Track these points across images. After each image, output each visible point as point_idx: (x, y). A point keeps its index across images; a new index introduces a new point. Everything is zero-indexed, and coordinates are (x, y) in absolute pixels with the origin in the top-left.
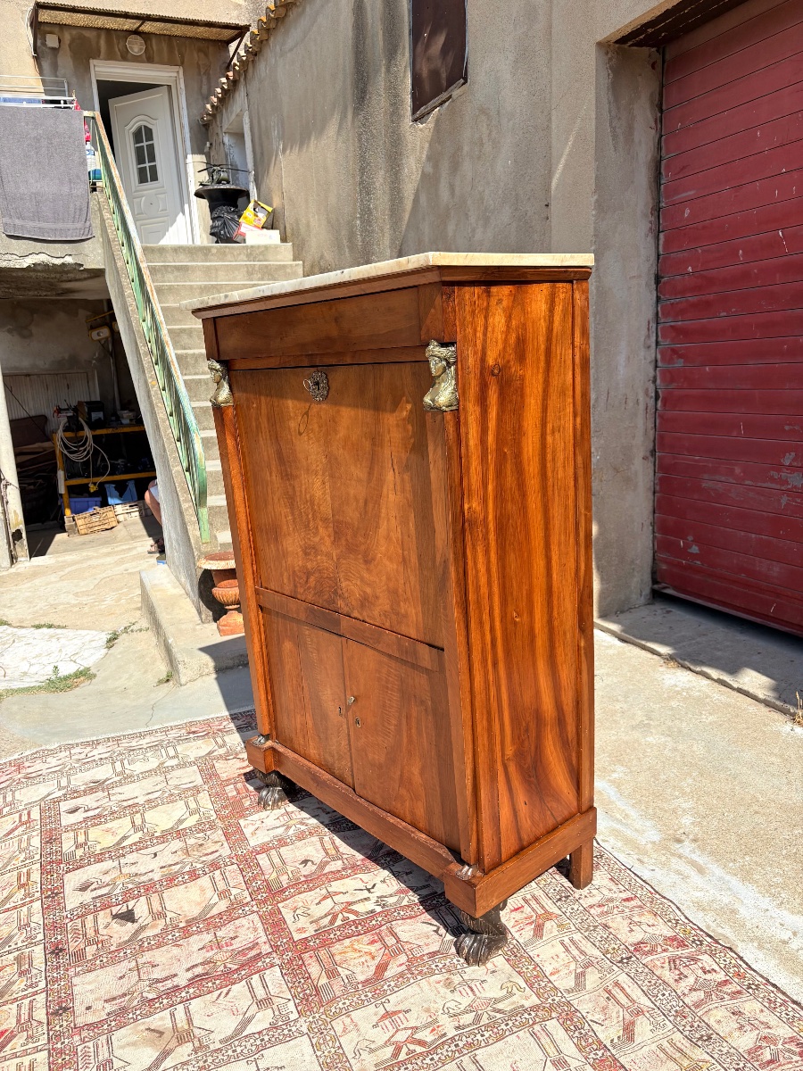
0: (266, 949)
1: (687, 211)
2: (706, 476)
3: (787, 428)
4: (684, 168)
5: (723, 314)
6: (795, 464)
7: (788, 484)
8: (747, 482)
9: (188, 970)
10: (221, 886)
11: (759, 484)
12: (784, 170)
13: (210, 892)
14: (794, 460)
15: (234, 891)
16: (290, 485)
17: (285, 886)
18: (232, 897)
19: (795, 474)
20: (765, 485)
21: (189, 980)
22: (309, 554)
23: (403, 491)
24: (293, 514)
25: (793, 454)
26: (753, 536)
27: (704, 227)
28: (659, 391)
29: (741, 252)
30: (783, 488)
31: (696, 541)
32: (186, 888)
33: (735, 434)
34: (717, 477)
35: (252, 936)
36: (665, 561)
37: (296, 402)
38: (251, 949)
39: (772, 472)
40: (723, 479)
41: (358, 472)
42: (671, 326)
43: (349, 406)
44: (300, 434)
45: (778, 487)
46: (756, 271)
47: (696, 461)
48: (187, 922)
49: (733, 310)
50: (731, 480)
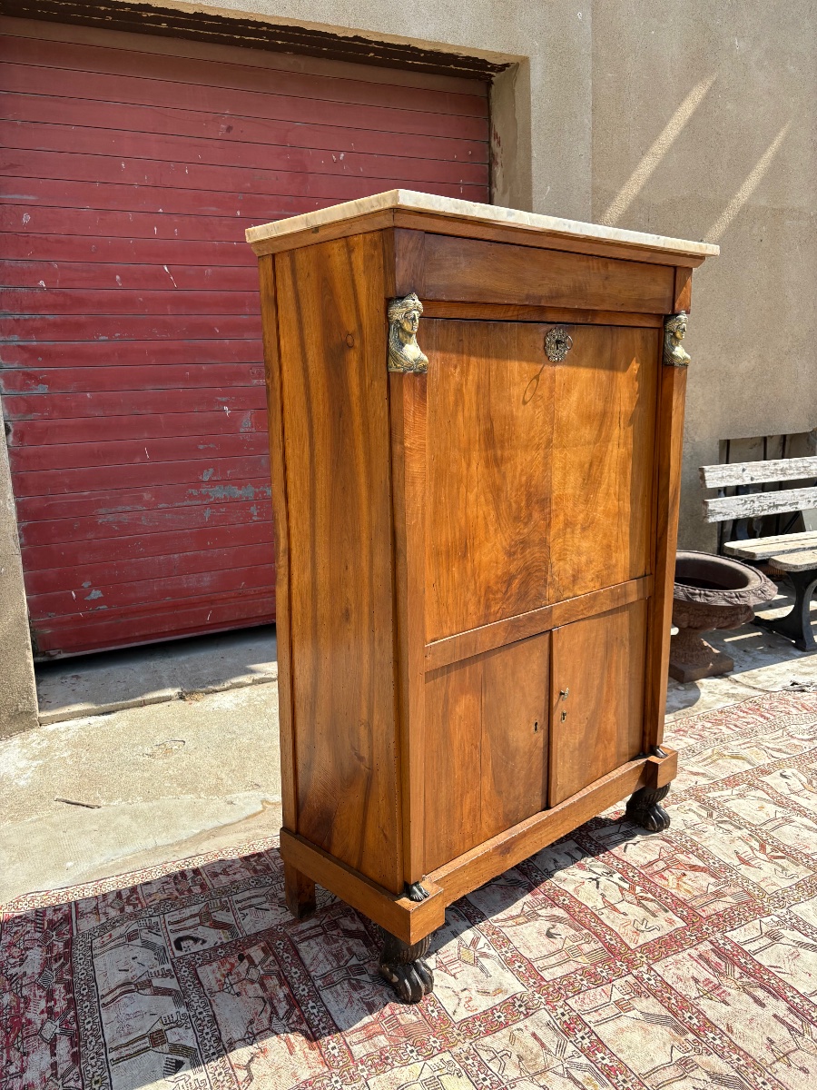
0: (705, 947)
1: (26, 218)
2: (102, 511)
3: (201, 447)
4: (12, 166)
5: (102, 338)
6: (215, 478)
7: (210, 497)
8: (161, 506)
9: (763, 1005)
10: (610, 1011)
11: (177, 504)
12: (161, 210)
13: (624, 1022)
14: (214, 474)
15: (616, 996)
16: (499, 471)
17: (600, 945)
18: (627, 997)
19: (217, 488)
20: (185, 503)
21: (778, 999)
22: (515, 553)
23: (625, 444)
24: (497, 509)
25: (211, 470)
26: (176, 556)
27: (58, 241)
28: (9, 423)
29: (118, 277)
30: (205, 503)
31: (94, 586)
32: (621, 1051)
33: (138, 460)
34: (120, 509)
35: (688, 964)
36: (48, 624)
37: (525, 365)
38: (707, 961)
39: (190, 491)
40: (128, 508)
41: (587, 433)
42: (19, 346)
43: (587, 366)
44: (525, 403)
45: (199, 502)
46: (141, 299)
47: (85, 497)
48: (684, 1033)
49: (117, 335)
50: (139, 508)
